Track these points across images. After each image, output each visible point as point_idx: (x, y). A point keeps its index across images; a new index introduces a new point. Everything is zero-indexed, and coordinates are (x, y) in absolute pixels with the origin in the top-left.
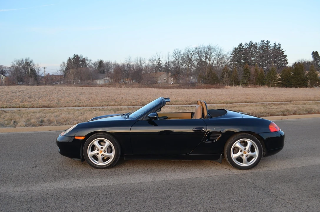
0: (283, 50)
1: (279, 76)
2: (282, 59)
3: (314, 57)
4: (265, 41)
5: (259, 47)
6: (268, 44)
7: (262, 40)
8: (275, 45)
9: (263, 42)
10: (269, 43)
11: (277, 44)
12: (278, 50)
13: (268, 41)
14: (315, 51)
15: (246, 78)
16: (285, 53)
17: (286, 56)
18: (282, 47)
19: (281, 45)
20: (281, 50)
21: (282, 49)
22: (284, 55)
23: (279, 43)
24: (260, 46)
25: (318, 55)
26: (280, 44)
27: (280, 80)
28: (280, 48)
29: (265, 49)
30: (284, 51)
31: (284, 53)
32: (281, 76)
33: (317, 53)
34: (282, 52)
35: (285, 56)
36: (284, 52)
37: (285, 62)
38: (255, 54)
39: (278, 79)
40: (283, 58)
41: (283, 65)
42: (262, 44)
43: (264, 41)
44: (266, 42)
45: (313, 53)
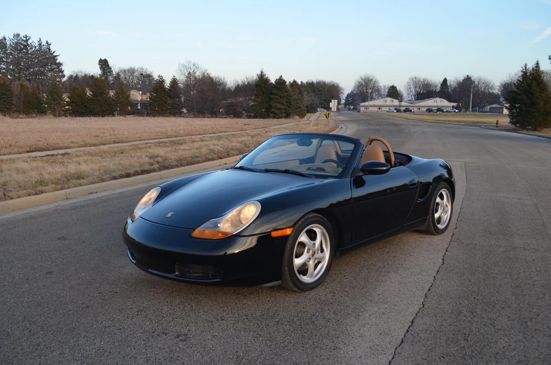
0: (55, 54)
1: (66, 97)
2: (55, 69)
3: (101, 68)
4: (20, 36)
6: (27, 41)
7: (16, 33)
8: (40, 44)
9: (18, 37)
10: (29, 39)
11: (44, 43)
12: (45, 53)
13: (26, 37)
14: (103, 59)
15: (5, 101)
16: (59, 60)
17: (62, 64)
18: (52, 48)
19: (50, 44)
20: (52, 54)
21: (54, 52)
22: (57, 62)
23: (47, 42)
24: (12, 44)
25: (108, 65)
26: (49, 43)
27: (68, 104)
28: (49, 49)
29: (22, 49)
30: (56, 56)
31: (57, 59)
32: (69, 98)
33: (106, 61)
34: (54, 58)
35: (60, 64)
36: (57, 57)
37: (60, 74)
38: (3, 57)
39: (65, 102)
40: (57, 68)
41: (58, 79)
42: (16, 41)
43: (18, 35)
44: (23, 38)
45: (101, 61)
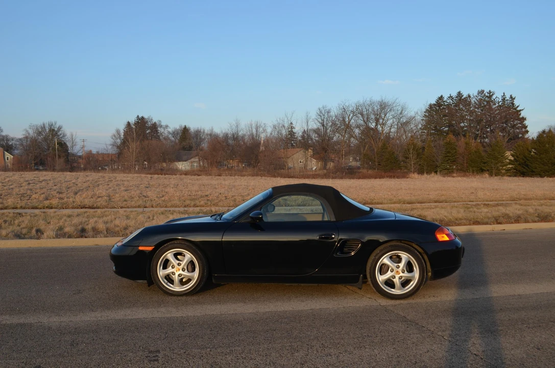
0: (518, 109)
1: (509, 155)
2: (517, 124)
4: (485, 92)
5: (475, 103)
6: (490, 97)
7: (480, 90)
8: (504, 99)
9: (482, 94)
10: (493, 95)
11: (508, 97)
12: (509, 107)
13: (490, 92)
15: (449, 159)
16: (523, 114)
17: (525, 119)
18: (516, 103)
19: (514, 99)
20: (515, 109)
21: (518, 107)
22: (521, 117)
23: (511, 96)
24: (476, 101)
26: (513, 96)
27: (511, 162)
28: (513, 104)
29: (485, 106)
30: (521, 110)
31: (520, 114)
32: (512, 155)
34: (518, 112)
35: (524, 119)
36: (521, 112)
37: (524, 130)
38: (466, 115)
39: (508, 161)
40: (520, 124)
41: (520, 135)
42: (480, 97)
43: (483, 91)
44: (487, 94)
